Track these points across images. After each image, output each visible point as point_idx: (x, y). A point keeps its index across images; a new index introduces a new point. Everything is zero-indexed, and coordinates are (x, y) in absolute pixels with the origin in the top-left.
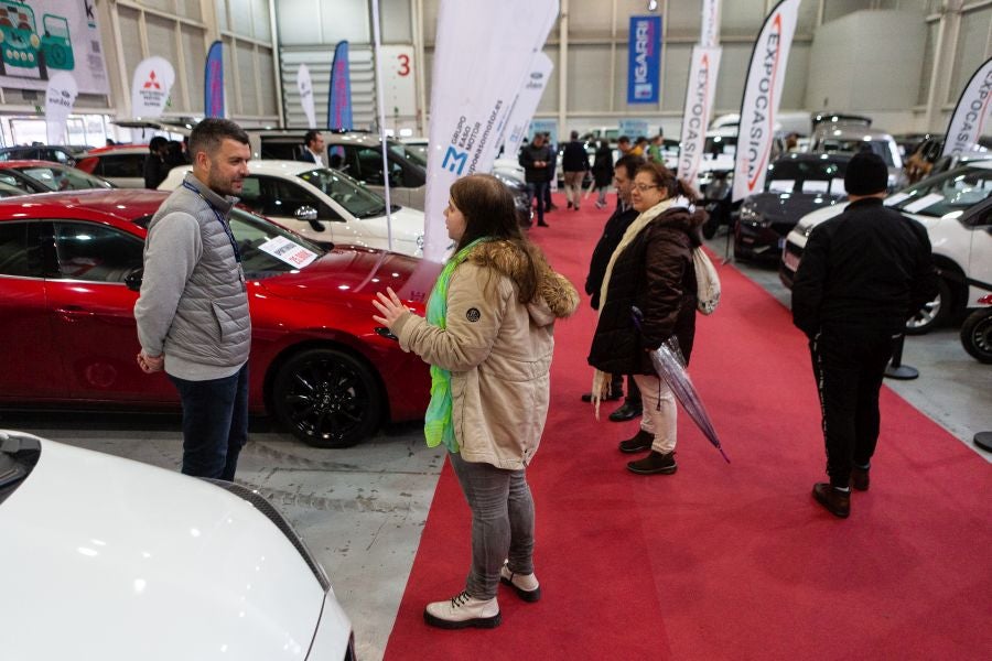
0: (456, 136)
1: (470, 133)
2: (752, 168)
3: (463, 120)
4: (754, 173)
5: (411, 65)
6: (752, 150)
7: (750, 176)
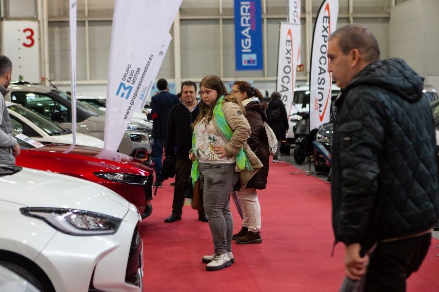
0: (125, 76)
1: (134, 74)
2: (321, 105)
3: (129, 66)
4: (322, 109)
5: (35, 37)
6: (319, 93)
7: (320, 111)
